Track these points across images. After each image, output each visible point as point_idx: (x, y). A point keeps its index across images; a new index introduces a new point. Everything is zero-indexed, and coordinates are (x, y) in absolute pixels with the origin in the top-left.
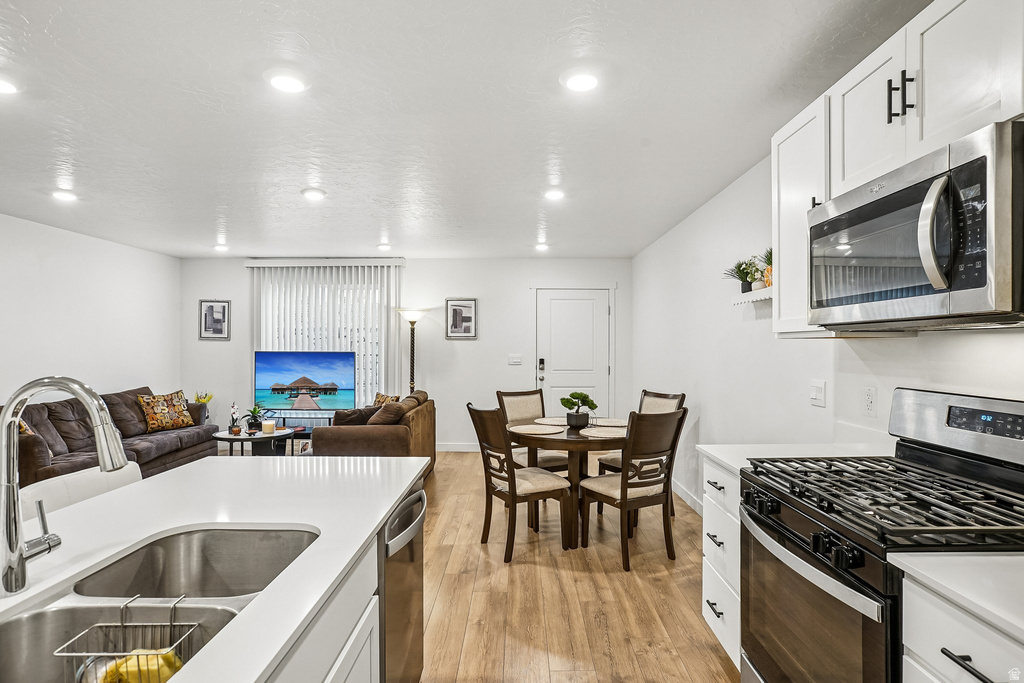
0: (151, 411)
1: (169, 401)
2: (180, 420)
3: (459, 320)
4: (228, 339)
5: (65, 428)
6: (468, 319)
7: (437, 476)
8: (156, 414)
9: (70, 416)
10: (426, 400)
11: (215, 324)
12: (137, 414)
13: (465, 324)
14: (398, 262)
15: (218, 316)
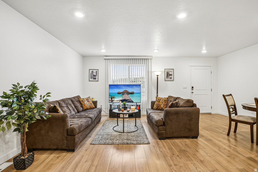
0: (84, 103)
1: (87, 100)
2: (91, 106)
3: (168, 75)
4: (98, 81)
6: (171, 75)
8: (85, 104)
9: (64, 105)
11: (94, 76)
12: (80, 104)
13: (170, 76)
15: (95, 74)
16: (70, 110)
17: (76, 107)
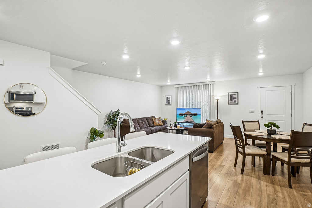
0: (155, 121)
1: (158, 119)
2: (160, 124)
3: (232, 99)
4: (171, 105)
5: (139, 124)
6: (236, 98)
7: (224, 145)
9: (140, 122)
10: (220, 122)
11: (168, 101)
12: (152, 122)
13: (234, 100)
14: (213, 83)
15: (169, 99)
16: (143, 124)
17: (149, 123)
